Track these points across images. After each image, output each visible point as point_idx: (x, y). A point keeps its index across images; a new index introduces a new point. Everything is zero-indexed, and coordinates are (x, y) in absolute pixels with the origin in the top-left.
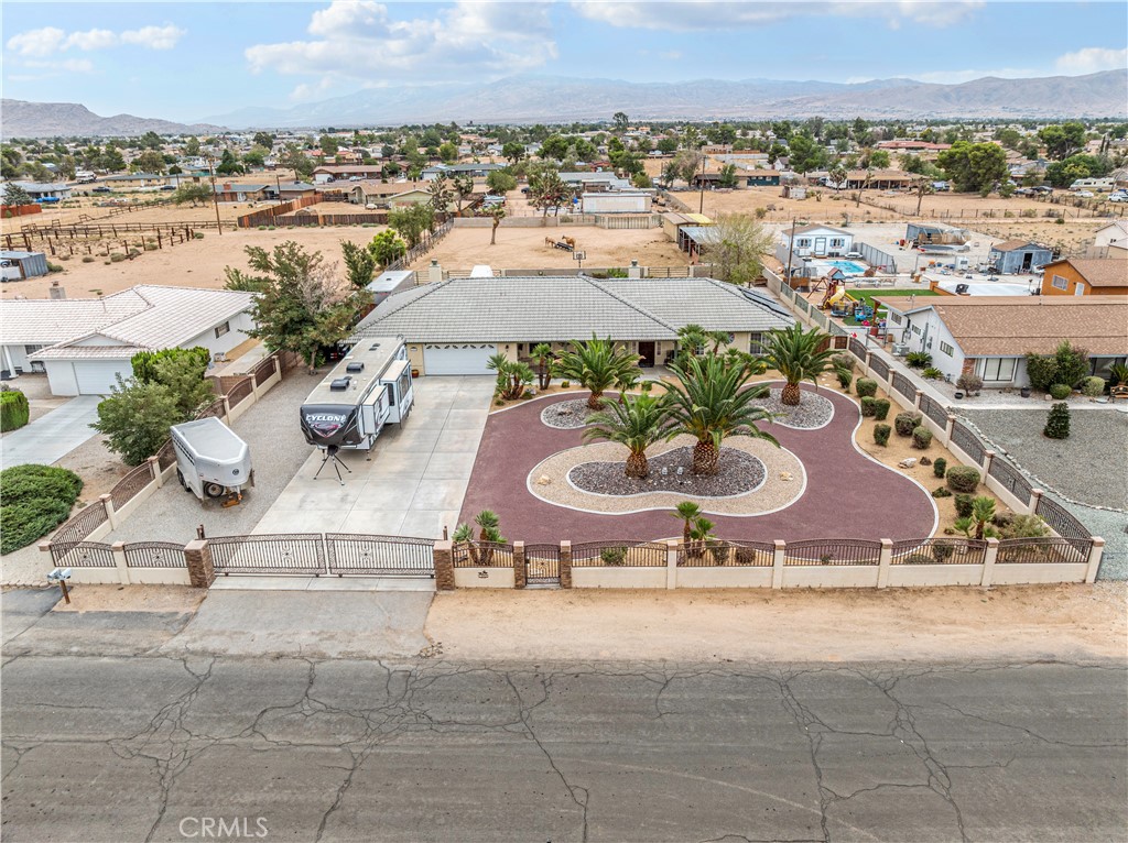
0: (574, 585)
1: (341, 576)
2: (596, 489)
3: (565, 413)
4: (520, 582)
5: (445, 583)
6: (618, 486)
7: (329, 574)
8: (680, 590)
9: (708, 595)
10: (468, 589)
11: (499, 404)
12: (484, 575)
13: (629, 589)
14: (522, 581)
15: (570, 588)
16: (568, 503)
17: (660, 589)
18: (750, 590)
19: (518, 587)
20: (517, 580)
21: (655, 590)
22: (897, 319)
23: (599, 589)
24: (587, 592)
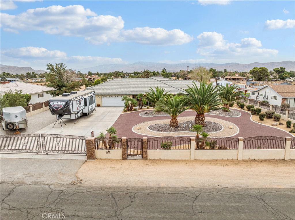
0: (149, 158)
1: (47, 154)
2: (158, 131)
3: (147, 113)
4: (124, 156)
5: (91, 156)
6: (167, 130)
7: (42, 153)
8: (196, 160)
9: (210, 162)
10: (101, 159)
11: (125, 111)
12: (108, 153)
13: (173, 160)
14: (125, 156)
15: (147, 159)
16: (148, 134)
17: (187, 160)
18: (228, 160)
19: (124, 159)
20: (123, 155)
21: (185, 160)
22: (253, 94)
23: (160, 160)
24: (154, 161)
